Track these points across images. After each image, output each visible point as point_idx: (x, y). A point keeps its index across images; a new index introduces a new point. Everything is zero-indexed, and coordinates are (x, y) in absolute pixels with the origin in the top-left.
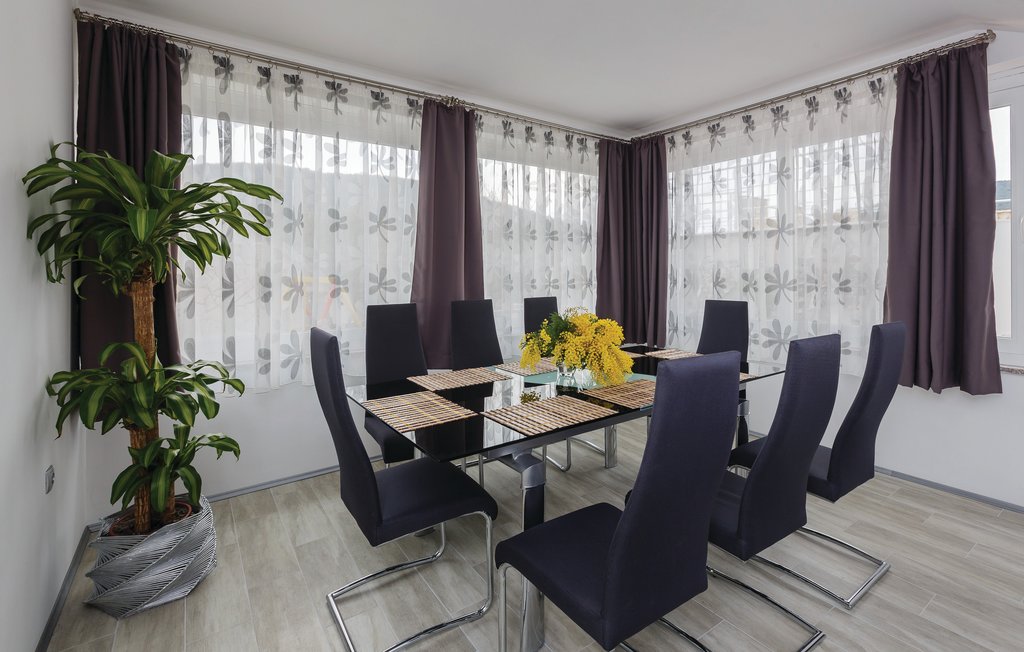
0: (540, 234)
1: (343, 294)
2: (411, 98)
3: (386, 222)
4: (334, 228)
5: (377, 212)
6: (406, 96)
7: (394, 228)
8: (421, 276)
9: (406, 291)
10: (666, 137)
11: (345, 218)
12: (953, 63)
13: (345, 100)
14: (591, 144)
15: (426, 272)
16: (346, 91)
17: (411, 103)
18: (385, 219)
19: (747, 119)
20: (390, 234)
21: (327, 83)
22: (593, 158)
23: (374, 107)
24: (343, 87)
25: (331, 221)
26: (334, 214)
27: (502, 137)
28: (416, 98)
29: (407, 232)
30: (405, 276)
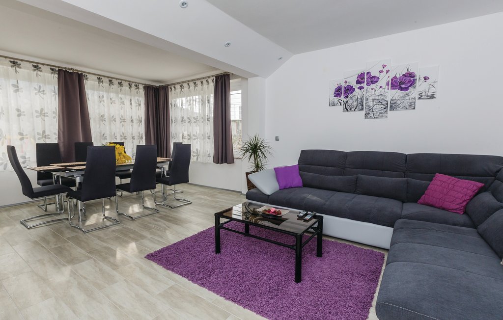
0: (118, 120)
1: (25, 139)
2: (52, 67)
3: (44, 114)
4: (19, 115)
5: (39, 110)
6: (50, 67)
7: (48, 116)
8: (61, 133)
9: (55, 139)
10: (169, 87)
11: (24, 112)
12: (220, 78)
13: (20, 68)
14: (141, 87)
15: (64, 132)
16: (20, 64)
17: (52, 70)
18: (43, 112)
19: (188, 84)
20: (46, 119)
21: (10, 61)
22: (142, 91)
23: (34, 70)
24: (18, 63)
25: (17, 113)
26: (18, 110)
27: (97, 83)
28: (54, 68)
29: (54, 118)
30: (55, 134)
